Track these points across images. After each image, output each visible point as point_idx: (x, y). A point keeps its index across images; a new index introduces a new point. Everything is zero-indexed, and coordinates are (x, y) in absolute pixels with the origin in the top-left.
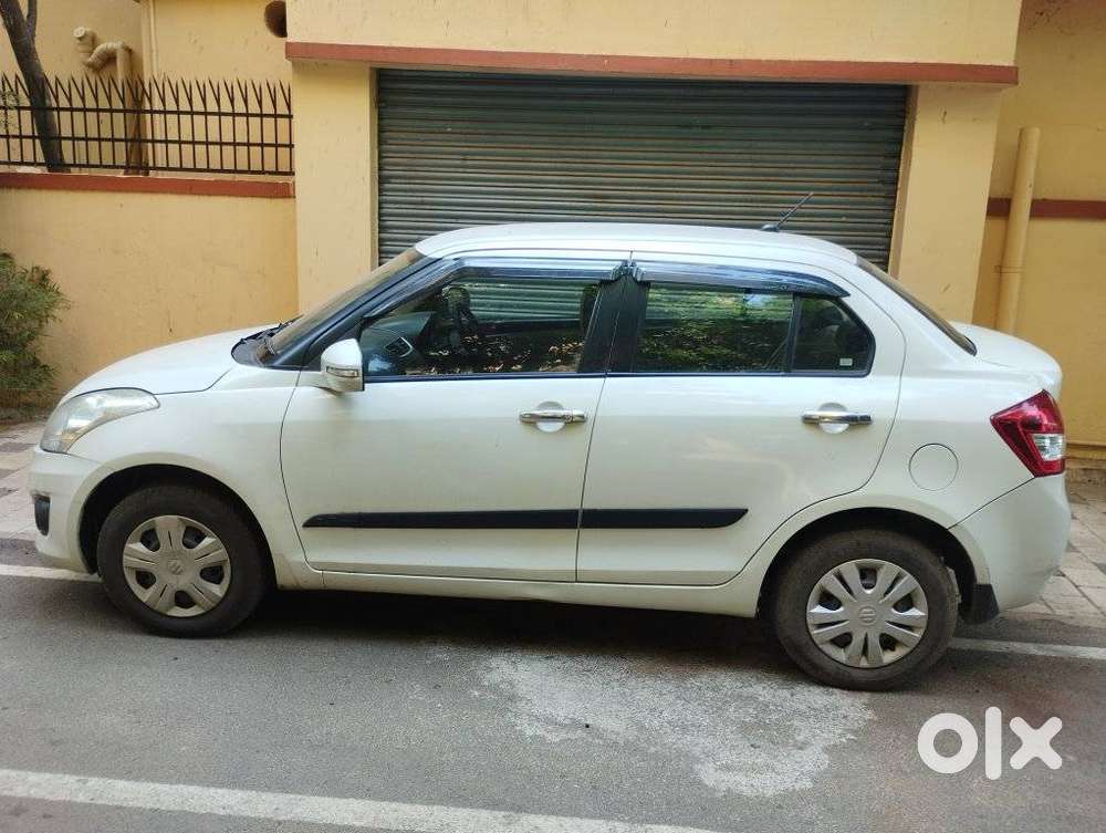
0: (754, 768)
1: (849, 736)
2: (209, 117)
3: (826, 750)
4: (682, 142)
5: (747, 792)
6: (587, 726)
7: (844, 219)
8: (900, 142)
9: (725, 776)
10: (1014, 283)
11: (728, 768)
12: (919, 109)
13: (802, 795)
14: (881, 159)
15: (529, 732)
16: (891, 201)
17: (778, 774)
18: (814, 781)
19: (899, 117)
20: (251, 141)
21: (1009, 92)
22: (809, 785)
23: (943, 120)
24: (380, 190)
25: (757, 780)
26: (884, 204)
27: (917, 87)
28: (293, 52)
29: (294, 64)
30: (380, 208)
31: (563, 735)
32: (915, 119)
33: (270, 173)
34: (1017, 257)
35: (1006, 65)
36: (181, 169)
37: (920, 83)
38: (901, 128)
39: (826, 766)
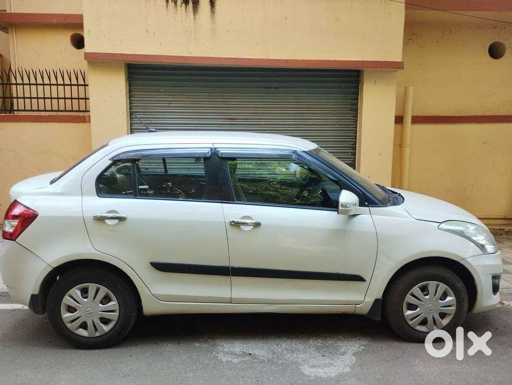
0: (325, 365)
1: (362, 348)
2: (45, 86)
3: (354, 354)
4: (266, 95)
5: (324, 376)
6: (250, 354)
7: (337, 126)
8: (358, 94)
9: (314, 370)
10: (407, 151)
11: (313, 366)
12: (365, 80)
13: (347, 374)
14: (351, 100)
15: (224, 360)
16: (356, 118)
17: (335, 366)
18: (350, 367)
19: (356, 83)
20: (66, 97)
21: (400, 72)
22: (348, 370)
23: (375, 84)
24: (131, 118)
25: (327, 370)
26: (353, 119)
27: (364, 71)
28: (88, 56)
29: (88, 62)
30: (131, 126)
31: (240, 359)
32: (363, 84)
33: (76, 111)
34: (408, 140)
35: (399, 61)
36: (32, 110)
37: (364, 69)
38: (357, 88)
39: (354, 361)
